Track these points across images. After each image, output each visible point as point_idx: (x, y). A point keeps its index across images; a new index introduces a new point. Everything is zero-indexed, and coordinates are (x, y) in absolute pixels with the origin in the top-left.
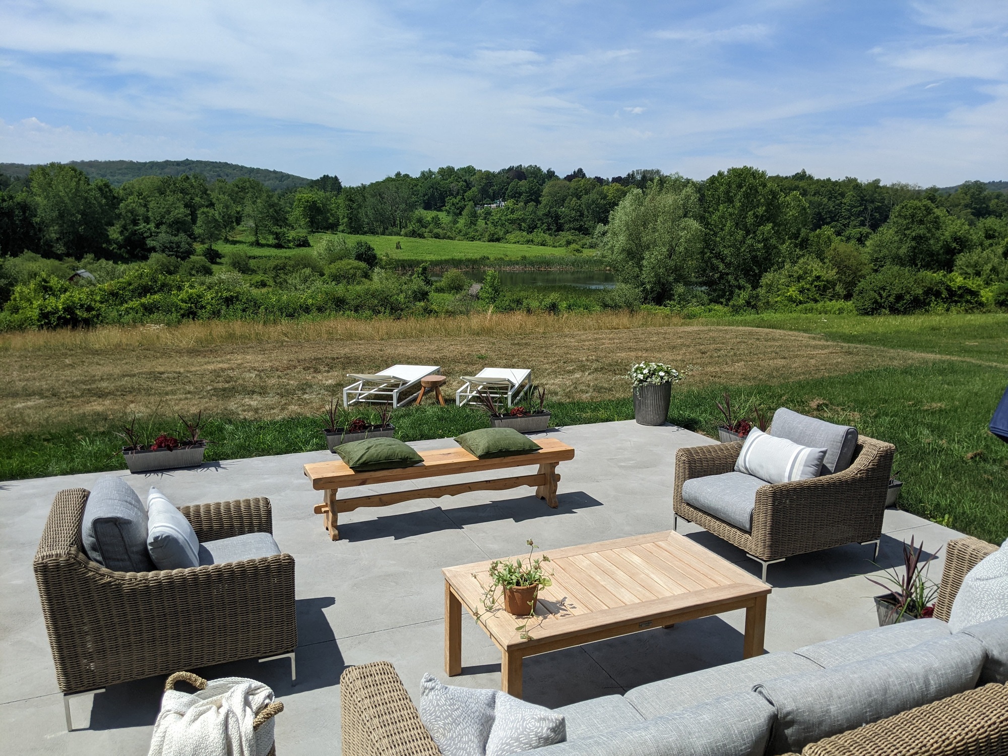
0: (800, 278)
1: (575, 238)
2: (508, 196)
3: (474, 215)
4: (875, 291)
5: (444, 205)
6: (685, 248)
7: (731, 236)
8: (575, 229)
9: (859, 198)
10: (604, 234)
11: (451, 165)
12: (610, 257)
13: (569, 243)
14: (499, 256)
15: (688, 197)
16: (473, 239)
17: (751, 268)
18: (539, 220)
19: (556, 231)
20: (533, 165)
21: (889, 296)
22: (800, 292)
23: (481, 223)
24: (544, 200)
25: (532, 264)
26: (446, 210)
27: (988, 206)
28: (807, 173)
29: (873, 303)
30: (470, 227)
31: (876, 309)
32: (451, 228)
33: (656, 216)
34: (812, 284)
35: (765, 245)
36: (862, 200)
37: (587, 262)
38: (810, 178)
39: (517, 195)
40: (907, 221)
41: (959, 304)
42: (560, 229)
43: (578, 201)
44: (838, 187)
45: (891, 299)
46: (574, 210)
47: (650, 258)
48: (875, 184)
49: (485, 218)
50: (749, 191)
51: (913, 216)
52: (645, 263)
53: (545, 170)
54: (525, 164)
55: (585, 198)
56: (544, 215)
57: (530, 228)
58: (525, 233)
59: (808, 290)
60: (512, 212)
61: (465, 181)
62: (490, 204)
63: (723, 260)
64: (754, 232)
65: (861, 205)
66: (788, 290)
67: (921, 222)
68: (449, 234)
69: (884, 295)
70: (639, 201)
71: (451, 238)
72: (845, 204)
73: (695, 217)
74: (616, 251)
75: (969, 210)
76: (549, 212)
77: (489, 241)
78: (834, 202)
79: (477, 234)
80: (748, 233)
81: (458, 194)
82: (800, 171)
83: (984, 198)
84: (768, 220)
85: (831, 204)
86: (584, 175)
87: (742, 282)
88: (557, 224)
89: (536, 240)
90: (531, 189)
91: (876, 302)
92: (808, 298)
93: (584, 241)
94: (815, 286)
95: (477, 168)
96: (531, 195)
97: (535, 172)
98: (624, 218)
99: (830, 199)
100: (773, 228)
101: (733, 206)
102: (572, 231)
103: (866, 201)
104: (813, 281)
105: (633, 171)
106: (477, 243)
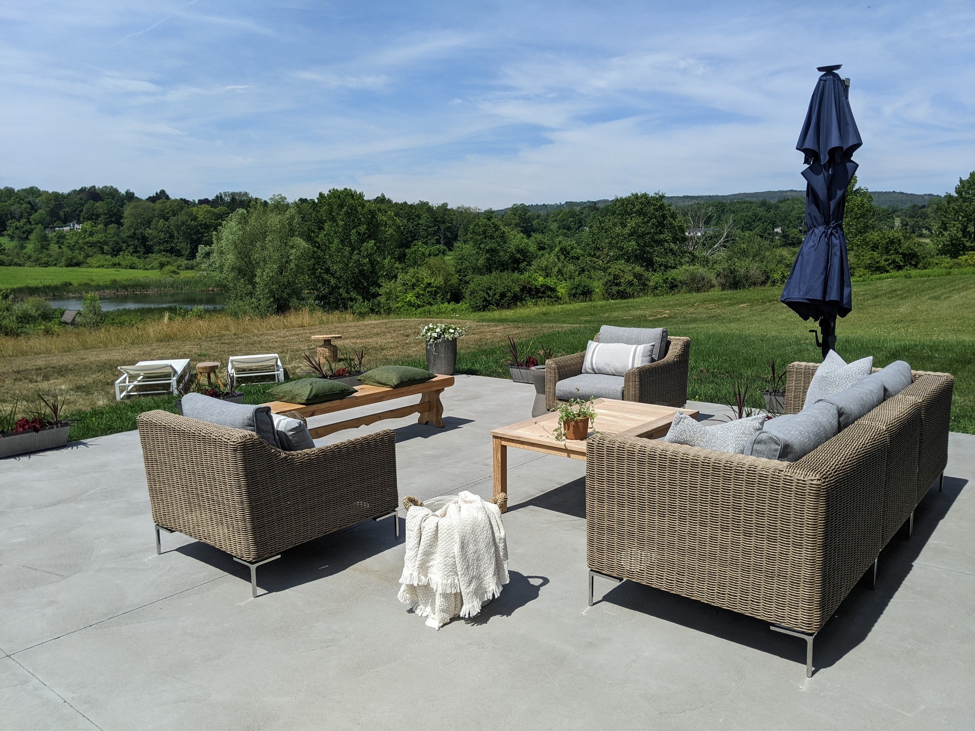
0: (413, 286)
1: (169, 259)
2: (84, 218)
3: (44, 238)
4: (484, 291)
5: (5, 230)
6: (296, 265)
7: (339, 252)
8: (167, 251)
9: (432, 220)
10: (208, 255)
11: (9, 186)
12: (217, 275)
13: (162, 265)
14: (84, 281)
15: (292, 218)
16: (47, 264)
17: (360, 281)
18: (123, 242)
19: (144, 254)
20: (109, 185)
21: (495, 294)
22: (417, 297)
23: (54, 248)
24: (126, 222)
25: (125, 287)
26: (9, 235)
27: (532, 225)
28: (386, 197)
29: (483, 301)
30: (41, 252)
31: (487, 306)
32: (18, 254)
33: (264, 235)
34: (425, 290)
35: (369, 259)
36: (435, 221)
37: (187, 283)
38: (389, 201)
39: (94, 217)
40: (481, 237)
41: (543, 299)
42: (149, 250)
43: (167, 223)
44: (414, 210)
45: (497, 297)
46: (162, 231)
47: (262, 275)
48: (444, 207)
49: (58, 242)
50: (349, 211)
51: (484, 232)
52: (257, 280)
53: (123, 191)
54: (99, 185)
55: (173, 220)
56: (129, 237)
57: (114, 251)
58: (109, 257)
59: (423, 295)
60: (91, 234)
61: (29, 203)
62: (62, 227)
63: (333, 275)
64: (359, 249)
65: (435, 226)
66: (406, 296)
67: (492, 237)
68: (16, 260)
69: (491, 293)
70: (244, 220)
71: (20, 265)
72: (422, 225)
73: (301, 235)
74: (225, 269)
75: (519, 229)
76: (134, 233)
77: (67, 266)
78: (413, 223)
79: (51, 259)
80: (353, 249)
81: (21, 216)
82: (380, 195)
83: (529, 218)
84: (370, 237)
85: (410, 225)
86: (167, 197)
87: (353, 294)
88: (145, 246)
89: (123, 263)
90: (110, 210)
91: (485, 300)
92: (424, 302)
93: (179, 262)
94: (428, 292)
95: (42, 189)
96: (111, 216)
97: (112, 193)
98: (231, 237)
99: (408, 220)
100: (375, 244)
101: (337, 225)
102: (163, 253)
103: (438, 222)
104: (426, 287)
105: (220, 193)
106: (51, 269)
